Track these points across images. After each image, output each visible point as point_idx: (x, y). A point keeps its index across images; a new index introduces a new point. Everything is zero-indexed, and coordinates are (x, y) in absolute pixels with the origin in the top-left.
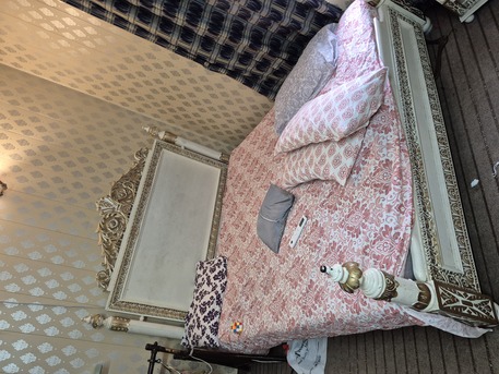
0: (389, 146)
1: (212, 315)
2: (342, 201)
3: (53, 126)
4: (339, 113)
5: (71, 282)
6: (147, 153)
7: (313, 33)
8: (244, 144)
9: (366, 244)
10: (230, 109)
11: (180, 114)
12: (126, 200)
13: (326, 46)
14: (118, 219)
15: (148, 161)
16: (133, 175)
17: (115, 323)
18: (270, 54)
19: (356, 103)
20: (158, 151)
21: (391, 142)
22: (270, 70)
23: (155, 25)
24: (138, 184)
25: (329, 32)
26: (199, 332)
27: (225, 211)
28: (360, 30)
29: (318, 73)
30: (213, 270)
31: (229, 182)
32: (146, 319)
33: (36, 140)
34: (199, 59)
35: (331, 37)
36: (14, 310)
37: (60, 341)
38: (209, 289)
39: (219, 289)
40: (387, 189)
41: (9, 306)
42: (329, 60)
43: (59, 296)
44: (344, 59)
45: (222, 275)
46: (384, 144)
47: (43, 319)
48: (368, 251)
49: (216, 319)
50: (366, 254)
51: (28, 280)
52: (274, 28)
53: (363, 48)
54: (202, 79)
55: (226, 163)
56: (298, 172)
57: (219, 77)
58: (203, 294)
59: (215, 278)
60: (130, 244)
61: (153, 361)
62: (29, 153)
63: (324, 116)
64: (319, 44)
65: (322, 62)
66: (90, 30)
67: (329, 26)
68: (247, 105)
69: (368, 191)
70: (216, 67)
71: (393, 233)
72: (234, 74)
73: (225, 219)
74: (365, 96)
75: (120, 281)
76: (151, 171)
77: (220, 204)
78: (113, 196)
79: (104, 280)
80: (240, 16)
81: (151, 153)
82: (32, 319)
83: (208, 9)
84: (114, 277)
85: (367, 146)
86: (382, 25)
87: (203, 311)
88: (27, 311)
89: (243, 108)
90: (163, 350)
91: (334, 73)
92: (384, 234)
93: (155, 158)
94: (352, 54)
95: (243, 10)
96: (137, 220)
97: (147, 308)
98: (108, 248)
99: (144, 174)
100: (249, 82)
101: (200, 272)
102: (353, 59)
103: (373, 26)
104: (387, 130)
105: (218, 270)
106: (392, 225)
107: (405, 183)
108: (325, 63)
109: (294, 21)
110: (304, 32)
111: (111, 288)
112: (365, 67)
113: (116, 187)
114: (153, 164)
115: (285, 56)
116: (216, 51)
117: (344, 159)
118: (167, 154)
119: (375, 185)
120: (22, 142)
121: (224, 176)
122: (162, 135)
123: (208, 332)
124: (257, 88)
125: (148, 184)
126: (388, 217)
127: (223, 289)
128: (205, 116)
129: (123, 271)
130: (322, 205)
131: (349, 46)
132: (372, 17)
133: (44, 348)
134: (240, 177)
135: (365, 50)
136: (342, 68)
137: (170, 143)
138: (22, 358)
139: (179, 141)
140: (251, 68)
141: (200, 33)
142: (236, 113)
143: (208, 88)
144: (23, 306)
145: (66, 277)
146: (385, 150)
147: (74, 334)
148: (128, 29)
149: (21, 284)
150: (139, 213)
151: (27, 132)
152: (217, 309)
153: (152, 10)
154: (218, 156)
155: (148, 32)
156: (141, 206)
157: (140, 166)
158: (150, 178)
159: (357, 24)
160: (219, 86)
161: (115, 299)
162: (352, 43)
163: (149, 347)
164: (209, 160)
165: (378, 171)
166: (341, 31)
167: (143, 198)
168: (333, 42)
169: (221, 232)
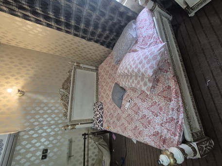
0: (168, 79)
1: (100, 121)
2: (147, 99)
3: (37, 66)
4: (147, 66)
5: (55, 117)
6: (71, 71)
7: (126, 24)
8: (103, 64)
9: (162, 122)
10: (96, 53)
11: (80, 56)
12: (67, 89)
13: (132, 30)
14: (66, 95)
15: (72, 74)
16: (68, 80)
17: (72, 127)
18: (110, 33)
19: (155, 62)
20: (75, 70)
21: (169, 77)
22: (109, 39)
23: (63, 26)
24: (70, 82)
25: (133, 24)
26: (97, 126)
27: (99, 87)
28: (148, 23)
29: (129, 42)
30: (98, 107)
31: (99, 77)
32: (81, 124)
33: (32, 72)
34: (83, 37)
35: (134, 26)
36: (39, 130)
37: (55, 136)
38: (98, 113)
39: (101, 113)
40: (170, 100)
41: (36, 129)
42: (134, 37)
43: (52, 122)
44: (141, 36)
45: (102, 109)
46: (166, 78)
47: (49, 130)
48: (163, 125)
49: (102, 122)
50: (162, 126)
51: (41, 120)
52: (110, 23)
53: (150, 32)
54: (86, 44)
55: (97, 70)
56: (127, 83)
57: (91, 43)
58: (97, 115)
59: (100, 110)
60: (72, 103)
61: (85, 139)
62: (31, 77)
63: (140, 66)
64: (129, 29)
65: (131, 37)
66: (39, 29)
67: (132, 21)
68: (102, 51)
69: (160, 98)
70: (90, 40)
71: (176, 121)
72: (96, 42)
73: (100, 90)
74: (159, 58)
75: (71, 115)
76: (74, 77)
77: (97, 84)
78: (63, 88)
79: (65, 115)
80: (96, 19)
81: (73, 71)
82: (45, 131)
83: (83, 17)
84: (68, 113)
85: (157, 77)
86: (157, 20)
87: (97, 120)
88: (43, 129)
89: (101, 52)
90: (87, 134)
91: (137, 42)
92: (171, 121)
93: (74, 72)
94: (144, 34)
95: (97, 16)
96: (72, 94)
97: (80, 121)
98: (65, 105)
99: (72, 79)
100: (102, 44)
101: (95, 107)
102: (145, 36)
103: (154, 21)
104: (167, 72)
105: (100, 107)
106: (174, 117)
107: (178, 97)
108: (133, 37)
109: (119, 20)
110: (123, 24)
111: (68, 117)
112: (152, 41)
113: (63, 85)
114: (74, 75)
115: (115, 34)
116: (89, 34)
117: (148, 84)
118: (78, 70)
119: (164, 97)
120: (27, 74)
121: (97, 75)
122: (75, 64)
123: (100, 126)
124: (105, 46)
125: (74, 82)
126: (173, 113)
127: (103, 113)
128: (88, 56)
129: (71, 111)
130: (138, 97)
131: (143, 30)
132: (153, 17)
133: (51, 139)
134: (103, 76)
135: (151, 33)
136: (140, 40)
137: (78, 66)
138: (45, 143)
139: (81, 65)
140: (103, 39)
141: (82, 28)
142: (99, 54)
143: (88, 47)
144: (41, 128)
145: (53, 116)
146: (167, 81)
147: (59, 132)
148: (53, 28)
149: (39, 122)
150: (73, 92)
151: (28, 70)
152: (102, 119)
153: (61, 20)
154: (95, 68)
155: (61, 29)
156: (73, 89)
157: (70, 76)
158: (74, 80)
159: (146, 20)
160: (92, 46)
161: (70, 120)
162: (144, 29)
163: (83, 135)
164: (92, 70)
165: (165, 90)
166: (138, 23)
167: (73, 87)
168: (135, 28)
169: (99, 94)
